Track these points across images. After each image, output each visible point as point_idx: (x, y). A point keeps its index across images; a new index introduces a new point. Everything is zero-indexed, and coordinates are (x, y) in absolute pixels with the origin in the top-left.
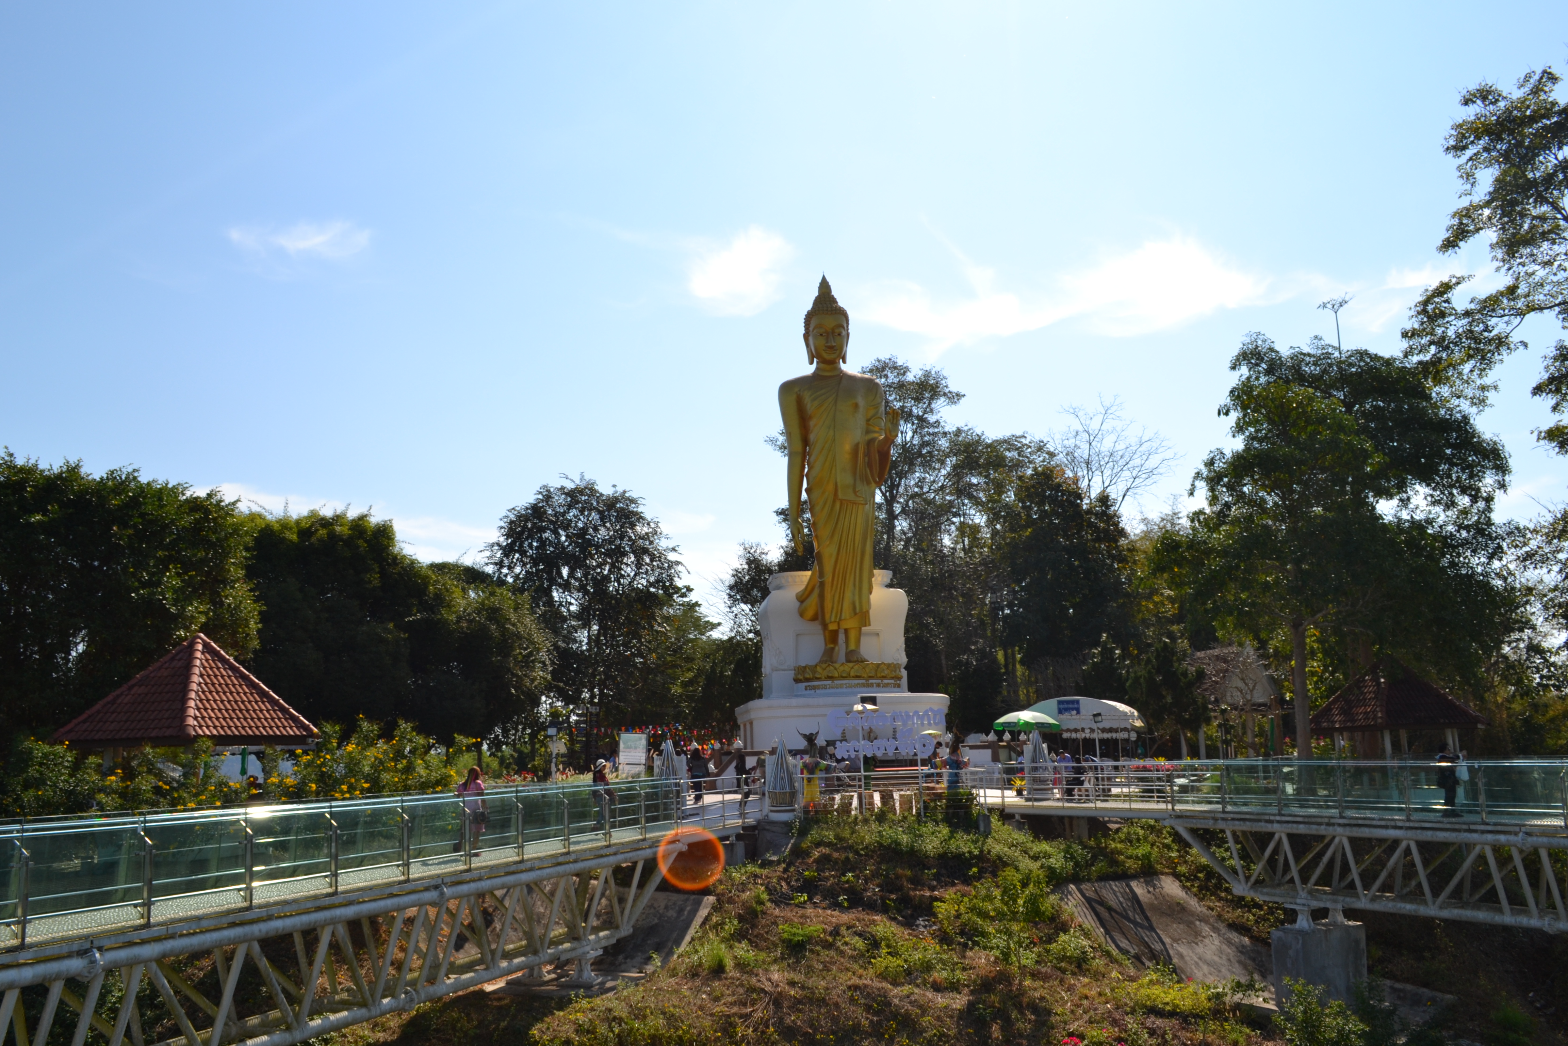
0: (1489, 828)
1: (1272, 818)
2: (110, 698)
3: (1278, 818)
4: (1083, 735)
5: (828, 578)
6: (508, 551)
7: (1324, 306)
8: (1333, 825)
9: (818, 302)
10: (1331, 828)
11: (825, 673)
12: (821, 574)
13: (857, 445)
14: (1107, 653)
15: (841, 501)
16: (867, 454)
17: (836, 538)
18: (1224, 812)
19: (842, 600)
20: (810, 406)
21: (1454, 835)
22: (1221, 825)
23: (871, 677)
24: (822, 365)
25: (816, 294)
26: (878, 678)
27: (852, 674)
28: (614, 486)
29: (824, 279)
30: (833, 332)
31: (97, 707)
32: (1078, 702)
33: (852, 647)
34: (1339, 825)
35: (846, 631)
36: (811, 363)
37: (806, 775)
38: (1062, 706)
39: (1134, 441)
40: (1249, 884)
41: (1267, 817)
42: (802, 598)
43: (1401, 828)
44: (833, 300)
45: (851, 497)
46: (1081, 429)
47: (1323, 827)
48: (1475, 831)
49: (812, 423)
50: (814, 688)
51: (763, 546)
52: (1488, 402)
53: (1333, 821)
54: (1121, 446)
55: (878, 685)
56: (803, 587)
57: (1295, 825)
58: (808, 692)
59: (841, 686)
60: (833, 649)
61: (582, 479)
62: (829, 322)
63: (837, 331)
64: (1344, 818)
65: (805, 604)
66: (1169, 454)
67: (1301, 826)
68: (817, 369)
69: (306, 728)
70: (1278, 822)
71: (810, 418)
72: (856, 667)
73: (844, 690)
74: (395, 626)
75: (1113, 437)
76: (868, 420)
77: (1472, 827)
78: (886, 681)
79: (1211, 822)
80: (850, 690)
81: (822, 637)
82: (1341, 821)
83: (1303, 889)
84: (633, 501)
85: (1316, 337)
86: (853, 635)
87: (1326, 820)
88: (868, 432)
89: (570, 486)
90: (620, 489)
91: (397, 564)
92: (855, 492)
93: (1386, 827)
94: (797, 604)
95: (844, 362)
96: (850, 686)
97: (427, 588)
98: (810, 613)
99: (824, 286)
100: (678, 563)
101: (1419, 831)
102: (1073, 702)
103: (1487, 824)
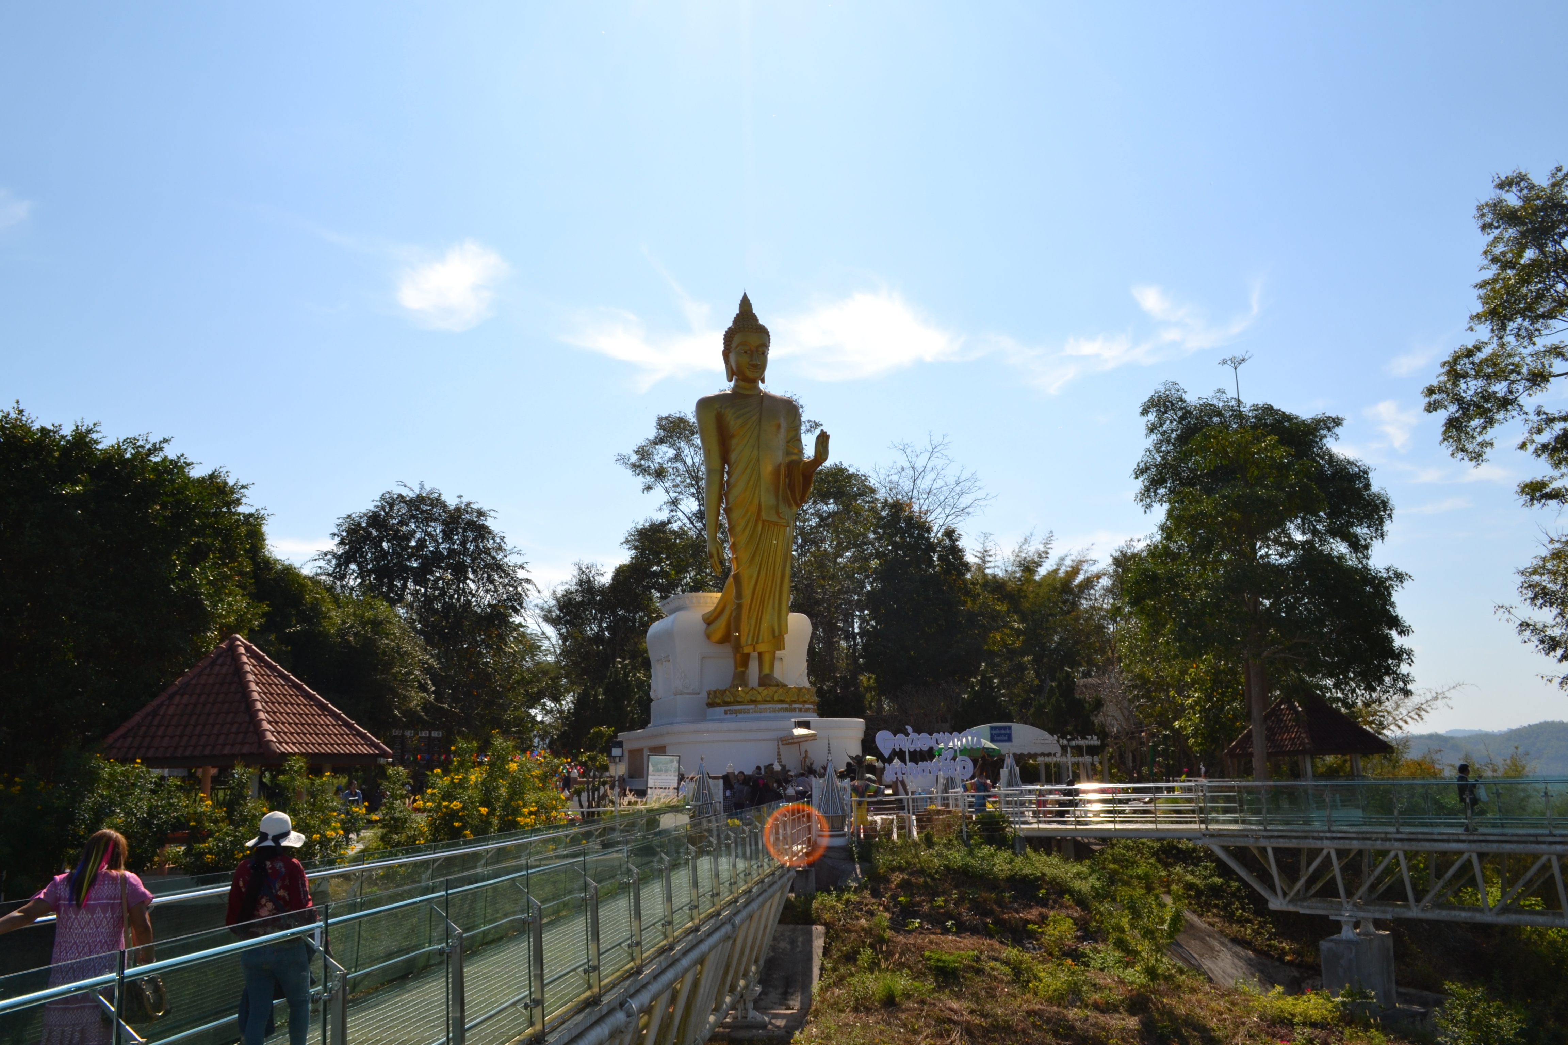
0: (1558, 839)
1: (1321, 835)
2: (149, 708)
3: (1328, 835)
4: (1055, 759)
5: (746, 601)
6: (343, 561)
7: (1224, 362)
8: (1390, 840)
9: (738, 320)
10: (1388, 843)
11: (748, 698)
12: (739, 595)
13: (779, 466)
14: (986, 682)
15: (764, 522)
16: (789, 474)
17: (757, 559)
18: (1266, 830)
19: (759, 621)
20: (733, 422)
21: (1521, 846)
22: (1263, 843)
23: (794, 702)
24: (741, 383)
25: (738, 312)
26: (799, 703)
27: (776, 698)
28: (460, 497)
29: (745, 296)
30: (757, 351)
31: (136, 719)
32: (1010, 728)
33: (766, 670)
34: (1396, 840)
35: (760, 654)
36: (730, 380)
37: (855, 799)
38: (994, 732)
39: (952, 481)
40: (1288, 898)
41: (1316, 835)
42: (710, 620)
43: (1463, 841)
44: (754, 318)
45: (774, 518)
46: (906, 465)
47: (1379, 842)
48: (1544, 843)
49: (734, 442)
50: (735, 712)
51: (599, 567)
52: (1484, 457)
53: (1389, 836)
54: (940, 483)
55: (800, 710)
56: (712, 608)
57: (1347, 842)
58: (728, 716)
59: (765, 710)
60: (743, 673)
61: (422, 487)
62: (754, 341)
63: (761, 349)
64: (1401, 833)
65: (713, 627)
66: (980, 494)
67: (1354, 842)
68: (736, 386)
69: (377, 746)
70: (1327, 838)
71: (732, 437)
72: (780, 691)
73: (768, 715)
74: (276, 638)
75: (933, 475)
76: (788, 442)
77: (1540, 839)
78: (807, 706)
79: (1252, 841)
80: (773, 714)
81: (731, 662)
82: (1399, 836)
83: (1348, 902)
84: (481, 513)
85: (1219, 390)
86: (767, 658)
87: (1383, 836)
88: (788, 453)
89: (409, 494)
90: (465, 500)
91: (271, 569)
92: (778, 514)
93: (1448, 841)
94: (704, 626)
95: (763, 382)
96: (774, 711)
97: (303, 597)
98: (719, 635)
99: (745, 304)
100: (528, 581)
101: (1483, 844)
102: (1005, 728)
103: (1555, 836)
